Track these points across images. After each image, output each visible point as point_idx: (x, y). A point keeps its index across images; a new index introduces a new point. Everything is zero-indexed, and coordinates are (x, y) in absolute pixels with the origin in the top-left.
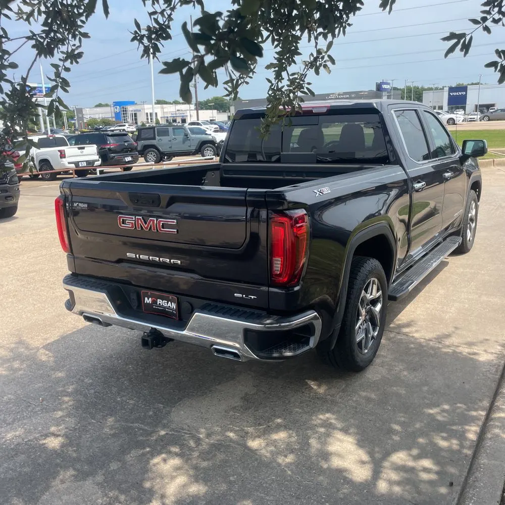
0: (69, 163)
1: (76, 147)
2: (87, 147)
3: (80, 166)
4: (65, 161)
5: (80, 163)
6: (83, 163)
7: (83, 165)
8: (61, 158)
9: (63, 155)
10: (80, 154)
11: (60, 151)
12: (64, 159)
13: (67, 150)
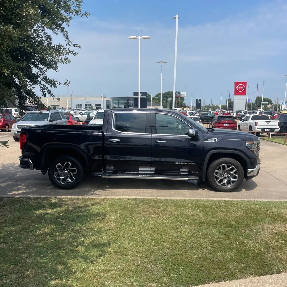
0: (258, 129)
1: (265, 121)
2: (272, 121)
3: (266, 130)
5: (266, 129)
6: (268, 129)
9: (256, 124)
10: (267, 125)
11: (255, 122)
12: (256, 127)
13: (259, 122)
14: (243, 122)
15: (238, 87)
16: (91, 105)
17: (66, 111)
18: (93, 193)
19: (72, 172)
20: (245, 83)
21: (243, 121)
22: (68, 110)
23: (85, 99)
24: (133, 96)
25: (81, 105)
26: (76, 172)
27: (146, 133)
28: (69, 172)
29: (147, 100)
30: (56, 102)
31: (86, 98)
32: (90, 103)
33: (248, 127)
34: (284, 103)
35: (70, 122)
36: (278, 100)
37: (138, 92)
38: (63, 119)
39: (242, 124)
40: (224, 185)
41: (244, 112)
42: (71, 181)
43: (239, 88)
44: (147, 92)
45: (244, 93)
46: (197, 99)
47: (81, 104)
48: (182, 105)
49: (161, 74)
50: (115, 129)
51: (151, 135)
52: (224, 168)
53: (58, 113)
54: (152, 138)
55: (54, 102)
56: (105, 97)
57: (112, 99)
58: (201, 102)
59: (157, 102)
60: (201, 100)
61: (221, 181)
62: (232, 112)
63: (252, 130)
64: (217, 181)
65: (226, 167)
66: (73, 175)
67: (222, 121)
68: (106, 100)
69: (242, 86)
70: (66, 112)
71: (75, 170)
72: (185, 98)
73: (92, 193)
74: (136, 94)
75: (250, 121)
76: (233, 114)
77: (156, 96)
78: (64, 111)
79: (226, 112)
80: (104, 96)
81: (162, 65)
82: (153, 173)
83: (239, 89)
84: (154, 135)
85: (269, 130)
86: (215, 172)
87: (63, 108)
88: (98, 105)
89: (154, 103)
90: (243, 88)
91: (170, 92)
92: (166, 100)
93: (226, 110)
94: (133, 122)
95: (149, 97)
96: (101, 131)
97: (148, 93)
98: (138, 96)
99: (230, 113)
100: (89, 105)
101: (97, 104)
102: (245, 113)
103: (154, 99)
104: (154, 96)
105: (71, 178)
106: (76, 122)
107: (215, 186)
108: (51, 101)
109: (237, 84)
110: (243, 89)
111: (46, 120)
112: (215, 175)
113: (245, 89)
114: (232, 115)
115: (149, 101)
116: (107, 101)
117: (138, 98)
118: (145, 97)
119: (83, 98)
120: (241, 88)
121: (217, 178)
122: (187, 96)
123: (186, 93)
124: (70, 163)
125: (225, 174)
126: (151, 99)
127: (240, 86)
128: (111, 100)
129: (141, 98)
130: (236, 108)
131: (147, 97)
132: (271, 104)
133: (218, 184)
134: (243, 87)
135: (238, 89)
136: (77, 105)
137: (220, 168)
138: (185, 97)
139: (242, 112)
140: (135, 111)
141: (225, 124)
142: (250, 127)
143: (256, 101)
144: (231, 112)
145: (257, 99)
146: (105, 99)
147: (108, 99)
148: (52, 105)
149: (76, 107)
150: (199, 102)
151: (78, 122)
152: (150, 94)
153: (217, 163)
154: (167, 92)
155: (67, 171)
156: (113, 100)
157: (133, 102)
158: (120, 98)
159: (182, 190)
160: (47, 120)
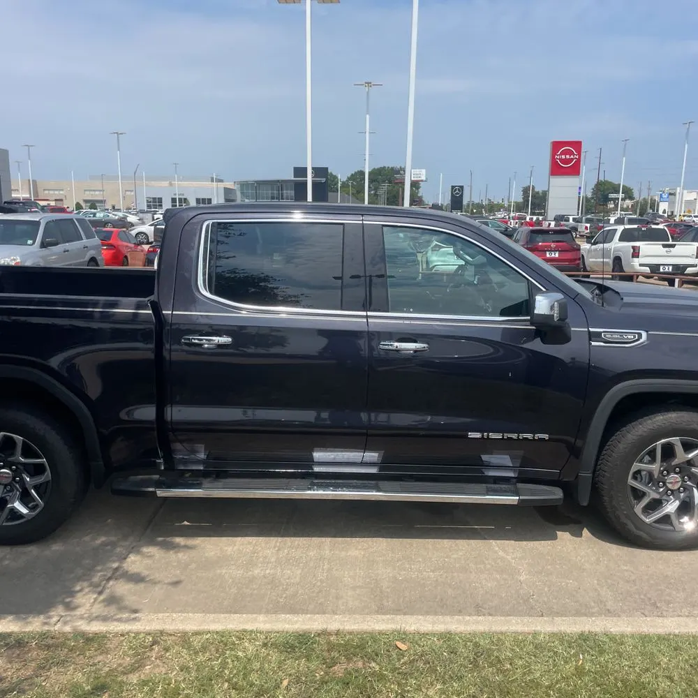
0: (641, 265)
1: (660, 244)
2: (679, 245)
3: (661, 270)
4: (636, 262)
5: (661, 267)
6: (667, 267)
7: (667, 270)
8: (633, 257)
9: (636, 253)
10: (666, 254)
11: (634, 248)
12: (636, 259)
13: (644, 247)
14: (593, 247)
15: (561, 154)
16: (185, 199)
17: (116, 215)
18: (117, 569)
19: (31, 476)
20: (577, 145)
21: (595, 243)
22: (121, 214)
23: (171, 184)
24: (293, 178)
25: (160, 200)
26: (48, 475)
27: (342, 309)
28: (16, 473)
29: (329, 189)
30: (97, 193)
31: (173, 182)
32: (183, 195)
33: (610, 261)
34: (665, 196)
35: (112, 246)
36: (649, 189)
37: (306, 168)
38: (87, 239)
39: (589, 251)
40: (666, 519)
41: (574, 219)
42: (24, 511)
43: (563, 157)
44: (327, 168)
45: (575, 170)
46: (453, 187)
47: (161, 198)
48: (414, 201)
49: (368, 116)
50: (211, 293)
51: (367, 317)
52: (668, 452)
53: (72, 219)
54: (368, 332)
55: (93, 193)
56: (221, 181)
57: (239, 186)
58: (462, 193)
59: (353, 194)
60: (462, 187)
61: (655, 505)
62: (545, 219)
63: (621, 270)
64: (638, 509)
65: (679, 449)
66: (36, 488)
67: (540, 244)
68: (225, 188)
69: (571, 153)
70: (117, 217)
71: (42, 465)
72: (421, 183)
73: (115, 565)
74: (301, 172)
75: (616, 245)
76: (547, 223)
77: (349, 179)
78: (110, 215)
79: (528, 220)
80: (218, 178)
81: (368, 93)
82: (374, 470)
83: (562, 160)
84: (379, 319)
85: (670, 269)
86: (633, 469)
87: (114, 207)
88: (204, 200)
89: (347, 195)
90: (572, 157)
91: (384, 167)
92: (376, 189)
93: (527, 213)
94: (294, 258)
95: (333, 181)
96: (152, 298)
97: (329, 171)
98: (307, 177)
99: (539, 223)
100: (180, 199)
101: (201, 197)
102: (578, 222)
103: (344, 185)
104: (345, 179)
105: (25, 498)
106: (133, 245)
107: (631, 527)
108: (85, 190)
109: (556, 146)
110: (572, 159)
111: (30, 242)
112: (631, 482)
113: (578, 161)
114: (545, 226)
115: (334, 192)
116: (227, 191)
117: (305, 184)
118: (323, 180)
119: (166, 184)
120: (568, 157)
121: (639, 495)
122: (427, 178)
123: (424, 171)
124: (19, 438)
125: (672, 475)
126: (339, 185)
127: (564, 153)
128: (236, 187)
129: (314, 184)
130: (554, 209)
131: (329, 182)
132: (631, 198)
133: (643, 517)
134: (574, 155)
135: (559, 159)
136: (152, 200)
137: (652, 454)
138: (422, 181)
139: (571, 218)
140: (297, 217)
141: (548, 253)
142: (618, 260)
143: (594, 193)
144: (541, 218)
145: (596, 185)
146: (222, 185)
147: (230, 185)
148: (86, 201)
149: (149, 206)
150: (457, 194)
151: (139, 247)
152: (334, 174)
153: (640, 432)
154: (378, 169)
155: (11, 469)
156: (242, 189)
157: (293, 192)
158: (261, 184)
159: (493, 542)
160: (34, 243)
